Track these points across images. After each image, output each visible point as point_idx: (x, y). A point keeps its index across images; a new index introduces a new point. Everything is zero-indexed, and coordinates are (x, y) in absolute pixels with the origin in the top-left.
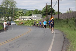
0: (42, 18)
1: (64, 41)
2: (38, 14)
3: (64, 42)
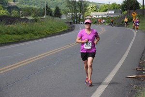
0: (121, 14)
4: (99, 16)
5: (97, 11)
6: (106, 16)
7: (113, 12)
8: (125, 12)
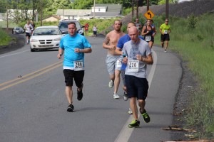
0: (121, 13)
1: (182, 78)
2: (110, 2)
3: (180, 81)
4: (73, 17)
5: (71, 8)
6: (88, 18)
7: (103, 10)
8: (129, 10)
